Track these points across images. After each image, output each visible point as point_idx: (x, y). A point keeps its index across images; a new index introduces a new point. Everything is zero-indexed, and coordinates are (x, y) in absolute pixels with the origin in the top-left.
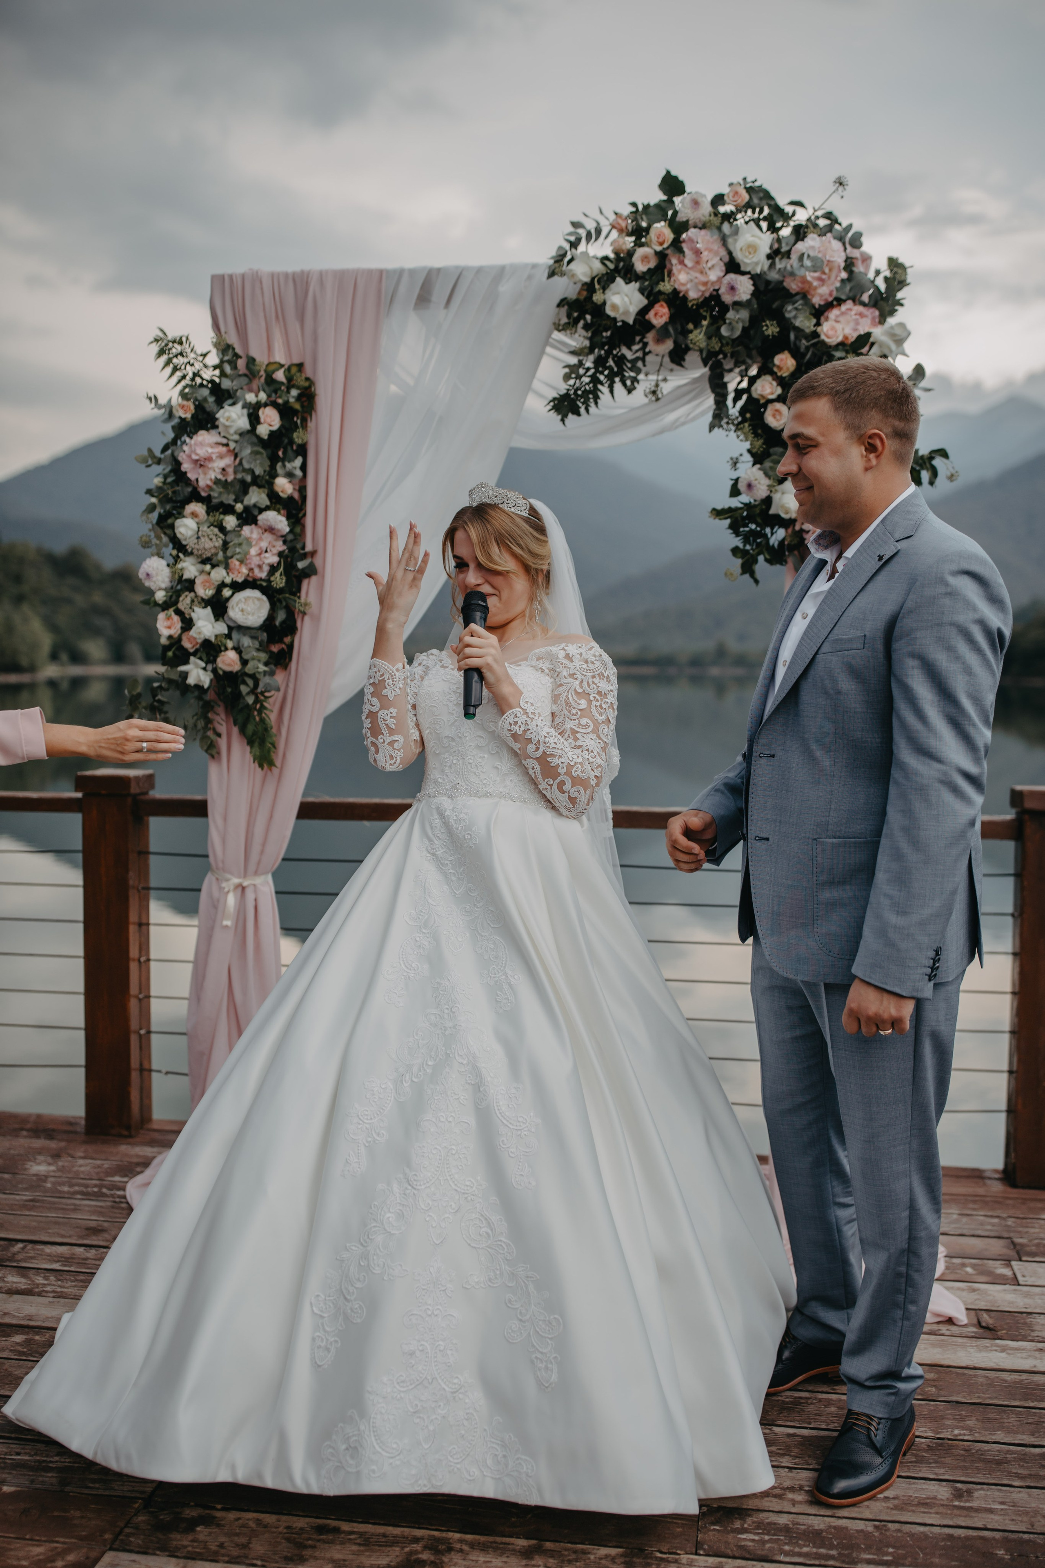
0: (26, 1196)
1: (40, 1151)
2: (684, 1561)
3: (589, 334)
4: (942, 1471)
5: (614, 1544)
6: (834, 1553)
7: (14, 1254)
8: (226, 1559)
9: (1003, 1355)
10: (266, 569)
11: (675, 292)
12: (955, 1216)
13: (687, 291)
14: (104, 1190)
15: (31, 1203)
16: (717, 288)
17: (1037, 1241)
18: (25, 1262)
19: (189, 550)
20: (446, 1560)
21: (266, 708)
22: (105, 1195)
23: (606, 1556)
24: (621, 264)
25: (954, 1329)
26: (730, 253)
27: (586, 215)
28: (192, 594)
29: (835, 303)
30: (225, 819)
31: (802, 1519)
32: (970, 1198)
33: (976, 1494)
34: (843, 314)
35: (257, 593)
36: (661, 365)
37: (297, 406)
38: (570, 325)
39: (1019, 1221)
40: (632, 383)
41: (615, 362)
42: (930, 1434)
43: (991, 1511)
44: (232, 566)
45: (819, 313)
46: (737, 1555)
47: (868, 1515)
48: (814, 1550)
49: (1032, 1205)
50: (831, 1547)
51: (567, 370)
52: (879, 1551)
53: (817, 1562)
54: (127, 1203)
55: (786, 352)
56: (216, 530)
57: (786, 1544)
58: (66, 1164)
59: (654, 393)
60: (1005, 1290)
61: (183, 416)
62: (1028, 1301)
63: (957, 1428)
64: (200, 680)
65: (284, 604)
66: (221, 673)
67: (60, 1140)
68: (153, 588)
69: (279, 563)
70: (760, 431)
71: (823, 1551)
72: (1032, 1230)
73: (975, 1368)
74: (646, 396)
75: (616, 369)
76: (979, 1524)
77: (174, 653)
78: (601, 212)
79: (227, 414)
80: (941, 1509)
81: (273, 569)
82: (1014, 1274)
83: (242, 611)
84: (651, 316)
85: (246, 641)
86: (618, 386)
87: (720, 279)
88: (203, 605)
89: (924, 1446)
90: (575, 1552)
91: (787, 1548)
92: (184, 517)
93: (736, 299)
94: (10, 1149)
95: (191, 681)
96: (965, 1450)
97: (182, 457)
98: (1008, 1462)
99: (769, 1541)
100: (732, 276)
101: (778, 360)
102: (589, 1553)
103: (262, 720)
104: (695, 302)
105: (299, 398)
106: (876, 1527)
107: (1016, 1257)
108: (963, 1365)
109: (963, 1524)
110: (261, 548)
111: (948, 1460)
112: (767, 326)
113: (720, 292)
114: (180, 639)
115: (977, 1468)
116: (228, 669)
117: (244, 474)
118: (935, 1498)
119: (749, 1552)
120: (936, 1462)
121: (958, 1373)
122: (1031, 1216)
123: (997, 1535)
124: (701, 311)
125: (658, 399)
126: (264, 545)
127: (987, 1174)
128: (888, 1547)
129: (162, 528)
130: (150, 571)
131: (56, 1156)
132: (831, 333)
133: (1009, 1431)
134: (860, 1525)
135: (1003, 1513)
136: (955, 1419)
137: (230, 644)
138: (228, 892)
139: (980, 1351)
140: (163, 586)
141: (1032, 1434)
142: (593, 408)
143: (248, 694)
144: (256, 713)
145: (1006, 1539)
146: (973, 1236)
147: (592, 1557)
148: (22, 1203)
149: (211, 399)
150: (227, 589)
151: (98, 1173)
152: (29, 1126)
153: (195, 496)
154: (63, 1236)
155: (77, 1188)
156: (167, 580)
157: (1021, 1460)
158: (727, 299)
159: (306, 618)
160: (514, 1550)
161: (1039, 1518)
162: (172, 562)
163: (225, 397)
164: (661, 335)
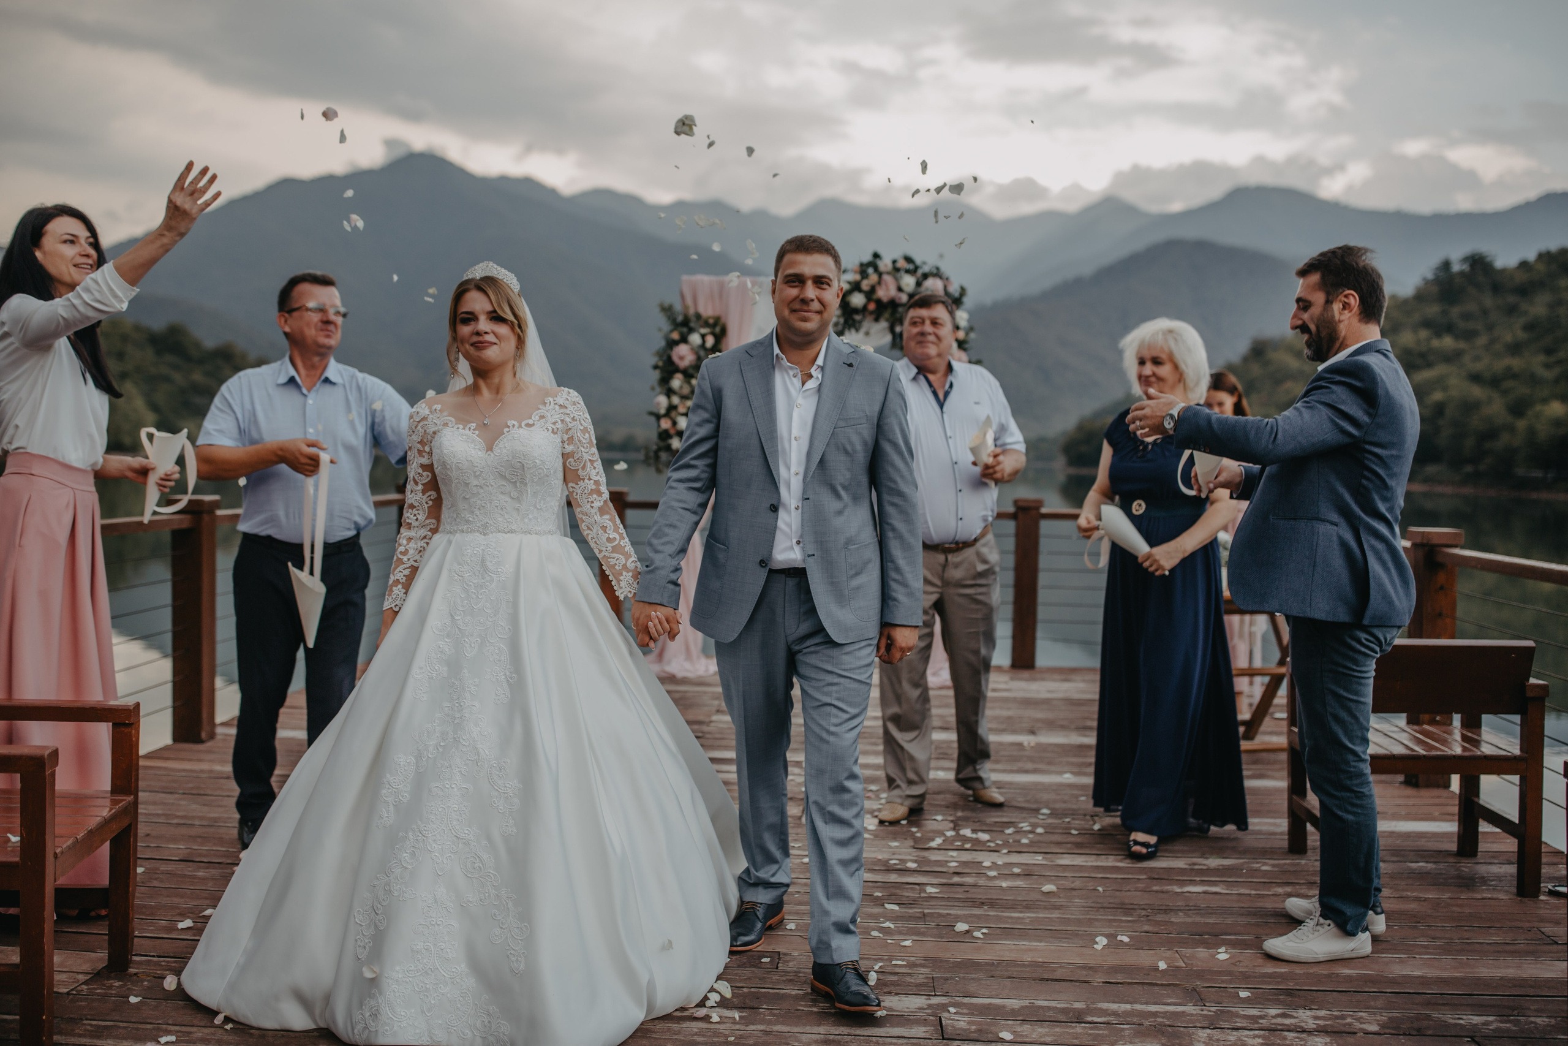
11: (878, 299)
13: (882, 299)
19: (676, 393)
24: (857, 285)
26: (900, 285)
28: (677, 411)
36: (870, 322)
37: (721, 333)
40: (858, 329)
41: (851, 320)
56: (687, 385)
79: (693, 338)
84: (868, 306)
87: (895, 295)
92: (674, 380)
97: (672, 355)
100: (900, 293)
104: (885, 302)
105: (721, 330)
113: (895, 299)
114: (669, 429)
124: (887, 305)
125: (868, 334)
129: (662, 383)
130: (660, 401)
140: (665, 408)
149: (687, 332)
153: (678, 370)
156: (666, 405)
158: (898, 301)
162: (669, 397)
163: (691, 330)
164: (871, 313)
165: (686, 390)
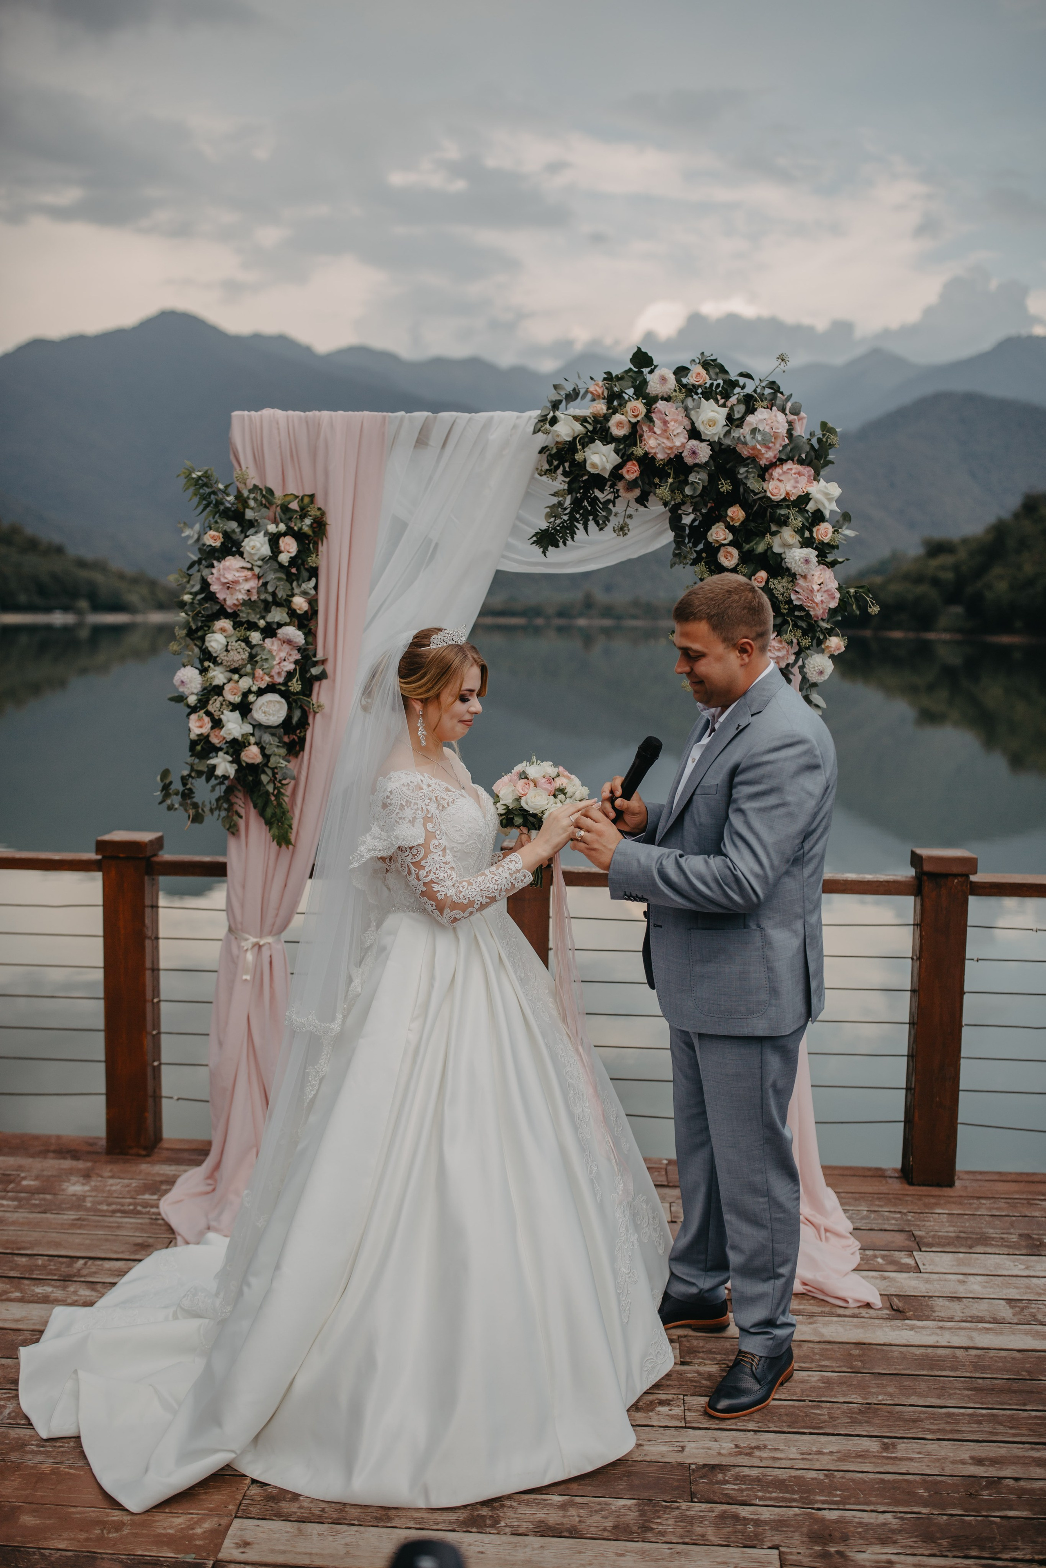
0: (71, 1215)
1: (71, 1172)
2: (684, 1507)
3: (567, 480)
4: (872, 1429)
5: (629, 1496)
6: (796, 1496)
7: (79, 1270)
8: (330, 1521)
9: (912, 1333)
10: (284, 674)
11: (646, 454)
12: (865, 1213)
13: (655, 453)
14: (139, 1208)
15: (79, 1222)
16: (680, 451)
17: (933, 1233)
18: (91, 1277)
19: (220, 661)
20: (501, 1514)
21: (283, 794)
22: (139, 1213)
23: (624, 1506)
24: (599, 426)
25: (871, 1312)
26: (693, 424)
27: (566, 380)
28: (221, 698)
29: (778, 463)
30: (244, 887)
31: (769, 1471)
32: (876, 1196)
33: (899, 1446)
34: (784, 473)
35: (275, 697)
36: (628, 506)
37: (310, 533)
38: (551, 472)
39: (917, 1215)
40: (604, 522)
41: (588, 502)
42: (860, 1400)
43: (911, 1459)
44: (257, 675)
45: (764, 472)
46: (723, 1501)
47: (818, 1466)
48: (781, 1495)
49: (927, 1200)
50: (793, 1492)
51: (548, 510)
52: (830, 1494)
53: (784, 1504)
54: (163, 1219)
55: (738, 505)
56: (243, 644)
57: (759, 1491)
58: (98, 1184)
59: (621, 529)
60: (909, 1277)
61: (214, 545)
62: (928, 1286)
63: (881, 1394)
64: (227, 771)
65: (299, 704)
66: (244, 764)
67: (87, 1161)
68: (186, 693)
69: (295, 669)
70: (713, 568)
71: (787, 1495)
72: (928, 1224)
73: (891, 1345)
74: (614, 531)
75: (589, 508)
76: (904, 1471)
77: (202, 747)
78: (579, 377)
79: (252, 544)
80: (874, 1460)
81: (290, 675)
82: (916, 1263)
83: (265, 713)
84: (624, 471)
85: (267, 738)
86: (591, 524)
87: (683, 445)
88: (231, 707)
89: (856, 1410)
90: (600, 1504)
91: (760, 1494)
92: (213, 632)
93: (697, 461)
94: (43, 1170)
95: (219, 772)
96: (889, 1412)
97: (210, 579)
98: (922, 1420)
99: (747, 1489)
100: (694, 442)
101: (730, 512)
102: (610, 1504)
103: (280, 805)
104: (661, 462)
105: (311, 526)
106: (826, 1475)
107: (917, 1247)
108: (882, 1342)
109: (891, 1471)
110: (280, 659)
111: (876, 1420)
112: (722, 484)
113: (683, 455)
114: (208, 736)
115: (898, 1425)
116: (250, 761)
117: (267, 595)
118: (868, 1451)
119: (732, 1498)
120: (867, 1422)
121: (877, 1350)
122: (927, 1211)
123: (918, 1478)
124: (666, 468)
125: (625, 534)
126: (283, 655)
127: (889, 1173)
128: (836, 1490)
129: (192, 640)
130: (184, 679)
131: (87, 1176)
132: (775, 491)
133: (921, 1395)
134: (814, 1474)
135: (920, 1460)
136: (878, 1387)
137: (252, 740)
138: (247, 950)
139: (894, 1330)
140: (195, 691)
141: (939, 1397)
142: (569, 542)
143: (268, 783)
144: (273, 798)
145: (924, 1481)
146: (881, 1230)
147: (613, 1507)
148: (70, 1222)
149: (238, 530)
150: (253, 695)
151: (129, 1192)
152: (53, 1148)
153: (222, 612)
154: (116, 1252)
155: (114, 1207)
156: (199, 686)
157: (932, 1418)
158: (689, 461)
159: (318, 716)
160: (552, 1504)
161: (948, 1464)
162: (203, 671)
163: (248, 526)
164: (631, 485)
165: (239, 655)
